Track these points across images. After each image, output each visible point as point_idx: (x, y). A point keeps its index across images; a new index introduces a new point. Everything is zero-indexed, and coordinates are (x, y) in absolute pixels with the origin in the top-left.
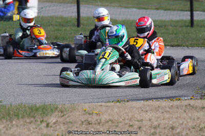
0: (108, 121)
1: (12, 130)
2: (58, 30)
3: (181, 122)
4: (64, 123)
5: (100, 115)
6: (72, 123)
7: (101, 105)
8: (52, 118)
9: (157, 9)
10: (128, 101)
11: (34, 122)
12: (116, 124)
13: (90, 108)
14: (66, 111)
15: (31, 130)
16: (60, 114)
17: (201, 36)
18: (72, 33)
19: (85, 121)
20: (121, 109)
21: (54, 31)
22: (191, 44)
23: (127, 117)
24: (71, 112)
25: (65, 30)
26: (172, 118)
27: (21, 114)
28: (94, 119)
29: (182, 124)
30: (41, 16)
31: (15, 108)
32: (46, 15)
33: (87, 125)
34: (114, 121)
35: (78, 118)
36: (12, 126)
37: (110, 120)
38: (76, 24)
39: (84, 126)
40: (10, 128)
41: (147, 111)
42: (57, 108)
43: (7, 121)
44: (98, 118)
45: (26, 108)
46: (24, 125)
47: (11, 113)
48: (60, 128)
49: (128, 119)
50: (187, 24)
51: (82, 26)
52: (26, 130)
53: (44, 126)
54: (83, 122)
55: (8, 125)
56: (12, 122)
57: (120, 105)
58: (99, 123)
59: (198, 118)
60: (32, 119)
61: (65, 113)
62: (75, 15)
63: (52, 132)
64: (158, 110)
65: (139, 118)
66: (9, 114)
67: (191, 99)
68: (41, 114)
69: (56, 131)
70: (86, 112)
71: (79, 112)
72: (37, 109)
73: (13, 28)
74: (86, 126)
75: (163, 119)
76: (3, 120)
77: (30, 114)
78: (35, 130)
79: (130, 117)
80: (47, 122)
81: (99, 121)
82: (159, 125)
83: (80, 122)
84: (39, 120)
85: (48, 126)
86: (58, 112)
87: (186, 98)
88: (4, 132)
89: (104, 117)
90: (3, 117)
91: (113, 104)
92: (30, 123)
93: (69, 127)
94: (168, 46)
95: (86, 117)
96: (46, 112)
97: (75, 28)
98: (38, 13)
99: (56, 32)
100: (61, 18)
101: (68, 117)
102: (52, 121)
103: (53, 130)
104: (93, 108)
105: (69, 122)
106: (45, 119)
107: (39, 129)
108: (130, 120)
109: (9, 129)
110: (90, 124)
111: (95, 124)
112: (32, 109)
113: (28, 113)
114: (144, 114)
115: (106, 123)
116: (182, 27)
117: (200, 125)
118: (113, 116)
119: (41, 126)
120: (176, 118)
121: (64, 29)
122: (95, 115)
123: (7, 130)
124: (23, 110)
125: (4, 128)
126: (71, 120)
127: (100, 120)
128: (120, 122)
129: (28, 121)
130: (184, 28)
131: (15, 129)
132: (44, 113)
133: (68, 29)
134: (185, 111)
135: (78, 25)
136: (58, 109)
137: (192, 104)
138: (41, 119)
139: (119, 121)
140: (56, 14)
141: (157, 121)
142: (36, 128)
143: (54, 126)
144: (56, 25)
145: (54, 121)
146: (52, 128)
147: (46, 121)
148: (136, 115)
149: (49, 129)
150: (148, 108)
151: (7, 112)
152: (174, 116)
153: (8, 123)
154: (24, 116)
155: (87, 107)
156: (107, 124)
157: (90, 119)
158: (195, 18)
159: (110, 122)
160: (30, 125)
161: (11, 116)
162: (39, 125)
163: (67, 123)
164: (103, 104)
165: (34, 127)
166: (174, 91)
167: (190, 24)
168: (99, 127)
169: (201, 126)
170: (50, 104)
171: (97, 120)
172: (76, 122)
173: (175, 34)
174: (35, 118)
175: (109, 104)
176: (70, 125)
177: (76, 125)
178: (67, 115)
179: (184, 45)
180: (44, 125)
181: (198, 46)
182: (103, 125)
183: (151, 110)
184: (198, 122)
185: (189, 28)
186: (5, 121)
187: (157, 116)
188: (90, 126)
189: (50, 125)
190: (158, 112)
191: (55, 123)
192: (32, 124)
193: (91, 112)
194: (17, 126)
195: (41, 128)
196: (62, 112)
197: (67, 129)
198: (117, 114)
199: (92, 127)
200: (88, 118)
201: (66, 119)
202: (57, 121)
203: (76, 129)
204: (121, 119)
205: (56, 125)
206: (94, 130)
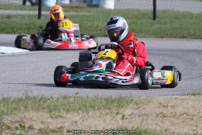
0: (183, 115)
1: (88, 121)
2: (134, 23)
4: (139, 116)
5: (175, 108)
6: (147, 115)
7: (176, 98)
8: (128, 110)
11: (110, 113)
12: (191, 117)
13: (165, 100)
14: (142, 104)
15: (106, 122)
16: (135, 106)
18: (147, 26)
19: (160, 113)
20: (196, 102)
24: (146, 104)
25: (142, 23)
27: (97, 106)
28: (169, 111)
30: (118, 8)
31: (91, 100)
32: (122, 8)
33: (162, 117)
34: (189, 114)
35: (153, 110)
36: (89, 117)
37: (185, 113)
38: (152, 16)
39: (159, 118)
40: (87, 119)
42: (132, 101)
43: (83, 112)
44: (172, 111)
45: (102, 99)
46: (100, 116)
47: (88, 104)
48: (136, 120)
51: (157, 19)
52: (102, 121)
53: (120, 118)
54: (158, 115)
55: (84, 117)
56: (88, 114)
57: (195, 99)
58: (174, 116)
60: (108, 111)
61: (141, 106)
62: (151, 8)
63: (127, 124)
66: (85, 106)
68: (117, 106)
69: (131, 123)
70: (161, 105)
71: (155, 104)
72: (113, 101)
73: (90, 21)
74: (161, 119)
76: (79, 111)
77: (105, 106)
78: (111, 122)
80: (123, 114)
81: (174, 113)
83: (155, 115)
84: (115, 112)
85: (123, 117)
86: (134, 104)
88: (81, 124)
89: (180, 110)
90: (80, 109)
91: (188, 97)
92: (106, 115)
93: (144, 119)
95: (161, 110)
96: (122, 104)
97: (151, 21)
98: (115, 6)
99: (132, 25)
100: (137, 11)
101: (143, 109)
102: (127, 113)
103: (128, 122)
104: (168, 101)
105: (145, 114)
106: (121, 111)
107: (115, 121)
109: (85, 120)
110: (165, 116)
111: (170, 116)
112: (108, 101)
113: (104, 105)
115: (180, 116)
118: (188, 109)
119: (116, 118)
121: (140, 22)
122: (170, 108)
123: (83, 121)
124: (99, 102)
125: (80, 119)
126: (146, 113)
127: (175, 113)
128: (195, 115)
129: (104, 113)
131: (91, 120)
132: (119, 105)
133: (144, 22)
135: (154, 18)
136: (134, 101)
138: (117, 111)
140: (132, 7)
142: (112, 120)
143: (129, 118)
144: (132, 18)
145: (129, 113)
146: (127, 120)
147: (121, 114)
149: (124, 121)
151: (84, 103)
153: (85, 114)
154: (100, 108)
155: (162, 99)
156: (182, 117)
157: (165, 112)
159: (185, 115)
160: (105, 117)
161: (87, 108)
162: (114, 117)
163: (143, 115)
164: (178, 97)
165: (110, 119)
168: (174, 119)
170: (126, 97)
171: (172, 113)
172: (151, 115)
174: (111, 110)
175: (184, 97)
176: (145, 117)
177: (150, 117)
182: (178, 118)
186: (81, 113)
188: (165, 118)
189: (125, 117)
191: (130, 115)
192: (108, 116)
193: (166, 105)
194: (93, 117)
195: (117, 120)
196: (137, 104)
197: (143, 121)
198: (192, 107)
199: (167, 120)
200: (163, 111)
201: (141, 111)
202: (132, 113)
203: (151, 121)
204: (196, 112)
205: (131, 117)
206: (169, 122)
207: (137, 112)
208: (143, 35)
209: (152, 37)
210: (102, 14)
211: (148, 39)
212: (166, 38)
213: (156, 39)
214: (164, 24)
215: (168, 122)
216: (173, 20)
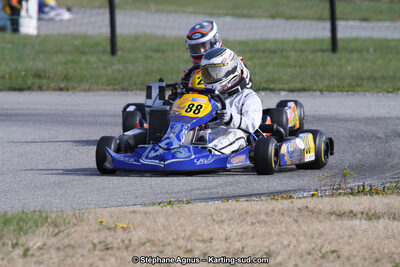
0: (144, 244)
2: (73, 62)
3: (286, 243)
4: (58, 249)
5: (129, 232)
6: (73, 247)
7: (134, 212)
8: (36, 239)
9: (273, 17)
10: (188, 203)
12: (161, 249)
13: (111, 217)
14: (65, 225)
16: (51, 229)
17: (349, 69)
19: (100, 243)
20: (171, 219)
21: (65, 64)
22: (328, 86)
23: (183, 234)
24: (75, 225)
25: (87, 62)
26: (270, 234)
28: (115, 239)
29: (289, 245)
33: (102, 251)
34: (157, 242)
35: (86, 237)
37: (149, 241)
38: (109, 48)
39: (96, 252)
41: (222, 222)
42: (46, 219)
44: (124, 237)
48: (50, 258)
49: (183, 238)
50: (325, 47)
51: (119, 53)
53: (18, 255)
54: (95, 246)
57: (171, 211)
59: (321, 234)
61: (63, 228)
62: (106, 30)
63: (33, 265)
64: (244, 220)
65: (206, 235)
67: (313, 195)
68: (14, 230)
69: (41, 264)
70: (102, 226)
71: (91, 225)
72: (7, 222)
74: (100, 253)
75: (253, 237)
78: (1, 262)
79: (188, 233)
80: (26, 246)
81: (126, 242)
82: (243, 248)
83: (90, 246)
84: (10, 243)
85: (25, 253)
86: (49, 225)
87: (305, 194)
89: (138, 235)
91: (158, 208)
93: (67, 256)
94: (284, 90)
95: (103, 235)
97: (107, 57)
98: (38, 28)
101: (68, 235)
102: (35, 244)
103: (35, 263)
104: (118, 217)
105: (69, 246)
106: (22, 240)
107: (9, 262)
108: (189, 239)
110: (107, 249)
111: (119, 249)
114: (216, 227)
115: (139, 247)
116: (314, 51)
117: (322, 247)
118: (154, 232)
119: (12, 255)
120: (278, 234)
121: (84, 59)
122: (120, 231)
126: (72, 242)
127: (130, 240)
128: (169, 244)
130: (319, 54)
132: (20, 229)
133: (93, 59)
134: (296, 221)
135: (113, 51)
136: (49, 220)
137: (311, 206)
138: (15, 241)
139: (167, 242)
141: (239, 241)
142: (3, 259)
143: (38, 254)
145: (39, 244)
146: (34, 259)
147: (23, 246)
148: (200, 231)
149: (28, 259)
150: (225, 215)
152: (273, 231)
155: (105, 215)
157: (109, 240)
158: (340, 35)
159: (148, 244)
162: (8, 254)
163: (65, 247)
166: (285, 181)
167: (330, 47)
168: (125, 254)
169: (323, 251)
170: (34, 211)
171: (123, 241)
172: (81, 246)
173: (300, 67)
174: (1, 239)
175: (151, 209)
176: (70, 251)
177: (80, 251)
178: (66, 232)
179: (315, 88)
180: (19, 251)
181: (342, 91)
182: (133, 250)
183: (230, 220)
184: (319, 241)
185: (329, 54)
187: (240, 231)
188: (109, 252)
189: (30, 253)
190: (244, 223)
191: (40, 248)
193: (113, 226)
195: (12, 258)
196: (56, 226)
197: (63, 260)
198: (164, 227)
199: (113, 255)
200: (106, 238)
201: (63, 238)
202: (45, 244)
203: (81, 259)
204: (170, 238)
205: (42, 251)
206: (116, 260)
207: (53, 240)
208: (87, 87)
209: (105, 90)
210: (9, 46)
211: (98, 93)
212: (132, 90)
213: (112, 93)
214: (133, 63)
215: (113, 260)
216: (150, 54)
